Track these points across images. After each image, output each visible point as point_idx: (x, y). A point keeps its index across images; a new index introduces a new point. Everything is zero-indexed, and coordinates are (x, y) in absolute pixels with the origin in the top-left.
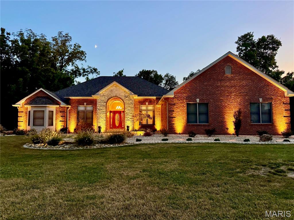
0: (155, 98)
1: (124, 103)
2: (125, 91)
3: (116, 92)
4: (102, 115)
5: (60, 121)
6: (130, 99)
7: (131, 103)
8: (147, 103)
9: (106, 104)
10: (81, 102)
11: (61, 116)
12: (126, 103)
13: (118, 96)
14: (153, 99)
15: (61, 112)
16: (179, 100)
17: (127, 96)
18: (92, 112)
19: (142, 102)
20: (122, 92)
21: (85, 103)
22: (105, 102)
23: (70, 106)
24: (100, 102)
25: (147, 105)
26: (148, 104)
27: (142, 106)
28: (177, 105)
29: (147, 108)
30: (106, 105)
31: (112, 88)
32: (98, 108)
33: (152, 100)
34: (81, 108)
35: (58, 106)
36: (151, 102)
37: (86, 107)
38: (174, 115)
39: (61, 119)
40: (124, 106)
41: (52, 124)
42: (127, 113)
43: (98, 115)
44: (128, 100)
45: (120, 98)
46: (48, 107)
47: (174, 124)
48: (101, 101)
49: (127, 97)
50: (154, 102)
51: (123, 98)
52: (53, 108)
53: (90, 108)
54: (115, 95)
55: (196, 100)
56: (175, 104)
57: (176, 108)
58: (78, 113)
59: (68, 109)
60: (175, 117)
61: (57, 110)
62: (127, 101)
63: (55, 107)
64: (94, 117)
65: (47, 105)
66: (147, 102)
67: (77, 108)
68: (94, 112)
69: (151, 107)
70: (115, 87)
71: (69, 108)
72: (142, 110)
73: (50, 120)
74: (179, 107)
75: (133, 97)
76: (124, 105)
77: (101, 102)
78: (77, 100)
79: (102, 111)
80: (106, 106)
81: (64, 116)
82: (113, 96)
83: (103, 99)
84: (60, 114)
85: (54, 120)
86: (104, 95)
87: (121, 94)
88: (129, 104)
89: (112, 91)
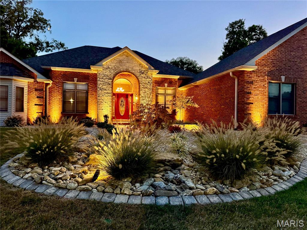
0: (177, 77)
1: (139, 81)
2: (140, 64)
3: (128, 65)
4: (106, 98)
5: (35, 105)
6: (148, 77)
7: (149, 83)
8: (166, 85)
9: (112, 81)
10: (69, 77)
11: (37, 97)
12: (141, 81)
13: (131, 71)
14: (175, 79)
15: (36, 90)
16: (259, 77)
17: (143, 71)
18: (87, 92)
19: (160, 83)
20: (136, 65)
21: (76, 79)
22: (110, 79)
23: (50, 82)
24: (102, 78)
25: (166, 87)
26: (168, 86)
27: (158, 89)
28: (256, 84)
29: (165, 92)
30: (112, 83)
31: (121, 58)
32: (100, 86)
33: (173, 80)
34: (69, 86)
35: (32, 80)
36: (171, 83)
37: (76, 85)
38: (251, 100)
39: (36, 101)
40: (139, 86)
41: (22, 110)
42: (142, 97)
43: (99, 98)
44: (144, 77)
45: (134, 74)
46: (15, 80)
47: (250, 114)
48: (104, 76)
49: (143, 73)
50: (176, 84)
51: (138, 74)
52: (24, 82)
53: (82, 86)
54: (126, 69)
55: (281, 78)
56: (253, 82)
57: (254, 88)
58: (64, 93)
59: (48, 87)
60: (252, 103)
61: (31, 86)
62: (143, 79)
63: (27, 81)
64: (89, 101)
65: (14, 78)
66: (165, 83)
67: (63, 86)
68: (89, 94)
69: (170, 91)
70: (126, 56)
71: (48, 84)
72: (158, 94)
73: (18, 103)
74: (258, 87)
75: (152, 74)
76: (139, 84)
77: (105, 78)
78: (62, 73)
79: (105, 91)
80: (112, 85)
81: (43, 97)
82: (122, 70)
83: (107, 73)
84: (35, 94)
85: (24, 102)
86: (109, 68)
87: (134, 68)
88: (145, 83)
89: (120, 62)
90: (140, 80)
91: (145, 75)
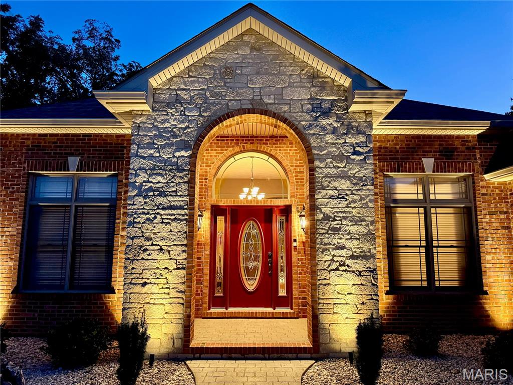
1: (308, 149)
2: (314, 76)
3: (258, 82)
6: (349, 127)
7: (355, 153)
8: (428, 163)
9: (193, 157)
10: (50, 155)
12: (321, 149)
13: (270, 108)
14: (463, 139)
17: (325, 106)
18: (114, 208)
20: (295, 79)
21: (74, 161)
22: (185, 146)
24: (150, 146)
25: (429, 172)
26: (436, 169)
29: (426, 193)
30: (193, 164)
31: (231, 58)
32: (139, 180)
33: (457, 143)
40: (312, 170)
42: (327, 218)
44: (334, 131)
45: (285, 120)
48: (160, 136)
49: (326, 113)
50: (470, 158)
51: (304, 120)
53: (100, 185)
54: (252, 101)
62: (329, 138)
67: (30, 190)
68: (118, 212)
70: (253, 49)
76: (311, 161)
77: (160, 142)
78: (29, 143)
79: (160, 200)
80: (192, 172)
82: (235, 106)
83: (173, 121)
86: (179, 100)
87: (289, 94)
88: (341, 157)
89: (227, 72)
90: (314, 142)
91: (339, 118)
